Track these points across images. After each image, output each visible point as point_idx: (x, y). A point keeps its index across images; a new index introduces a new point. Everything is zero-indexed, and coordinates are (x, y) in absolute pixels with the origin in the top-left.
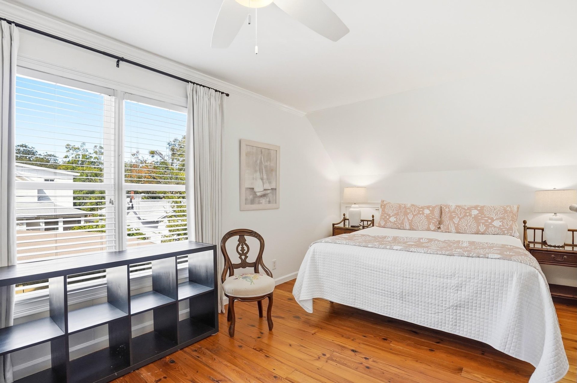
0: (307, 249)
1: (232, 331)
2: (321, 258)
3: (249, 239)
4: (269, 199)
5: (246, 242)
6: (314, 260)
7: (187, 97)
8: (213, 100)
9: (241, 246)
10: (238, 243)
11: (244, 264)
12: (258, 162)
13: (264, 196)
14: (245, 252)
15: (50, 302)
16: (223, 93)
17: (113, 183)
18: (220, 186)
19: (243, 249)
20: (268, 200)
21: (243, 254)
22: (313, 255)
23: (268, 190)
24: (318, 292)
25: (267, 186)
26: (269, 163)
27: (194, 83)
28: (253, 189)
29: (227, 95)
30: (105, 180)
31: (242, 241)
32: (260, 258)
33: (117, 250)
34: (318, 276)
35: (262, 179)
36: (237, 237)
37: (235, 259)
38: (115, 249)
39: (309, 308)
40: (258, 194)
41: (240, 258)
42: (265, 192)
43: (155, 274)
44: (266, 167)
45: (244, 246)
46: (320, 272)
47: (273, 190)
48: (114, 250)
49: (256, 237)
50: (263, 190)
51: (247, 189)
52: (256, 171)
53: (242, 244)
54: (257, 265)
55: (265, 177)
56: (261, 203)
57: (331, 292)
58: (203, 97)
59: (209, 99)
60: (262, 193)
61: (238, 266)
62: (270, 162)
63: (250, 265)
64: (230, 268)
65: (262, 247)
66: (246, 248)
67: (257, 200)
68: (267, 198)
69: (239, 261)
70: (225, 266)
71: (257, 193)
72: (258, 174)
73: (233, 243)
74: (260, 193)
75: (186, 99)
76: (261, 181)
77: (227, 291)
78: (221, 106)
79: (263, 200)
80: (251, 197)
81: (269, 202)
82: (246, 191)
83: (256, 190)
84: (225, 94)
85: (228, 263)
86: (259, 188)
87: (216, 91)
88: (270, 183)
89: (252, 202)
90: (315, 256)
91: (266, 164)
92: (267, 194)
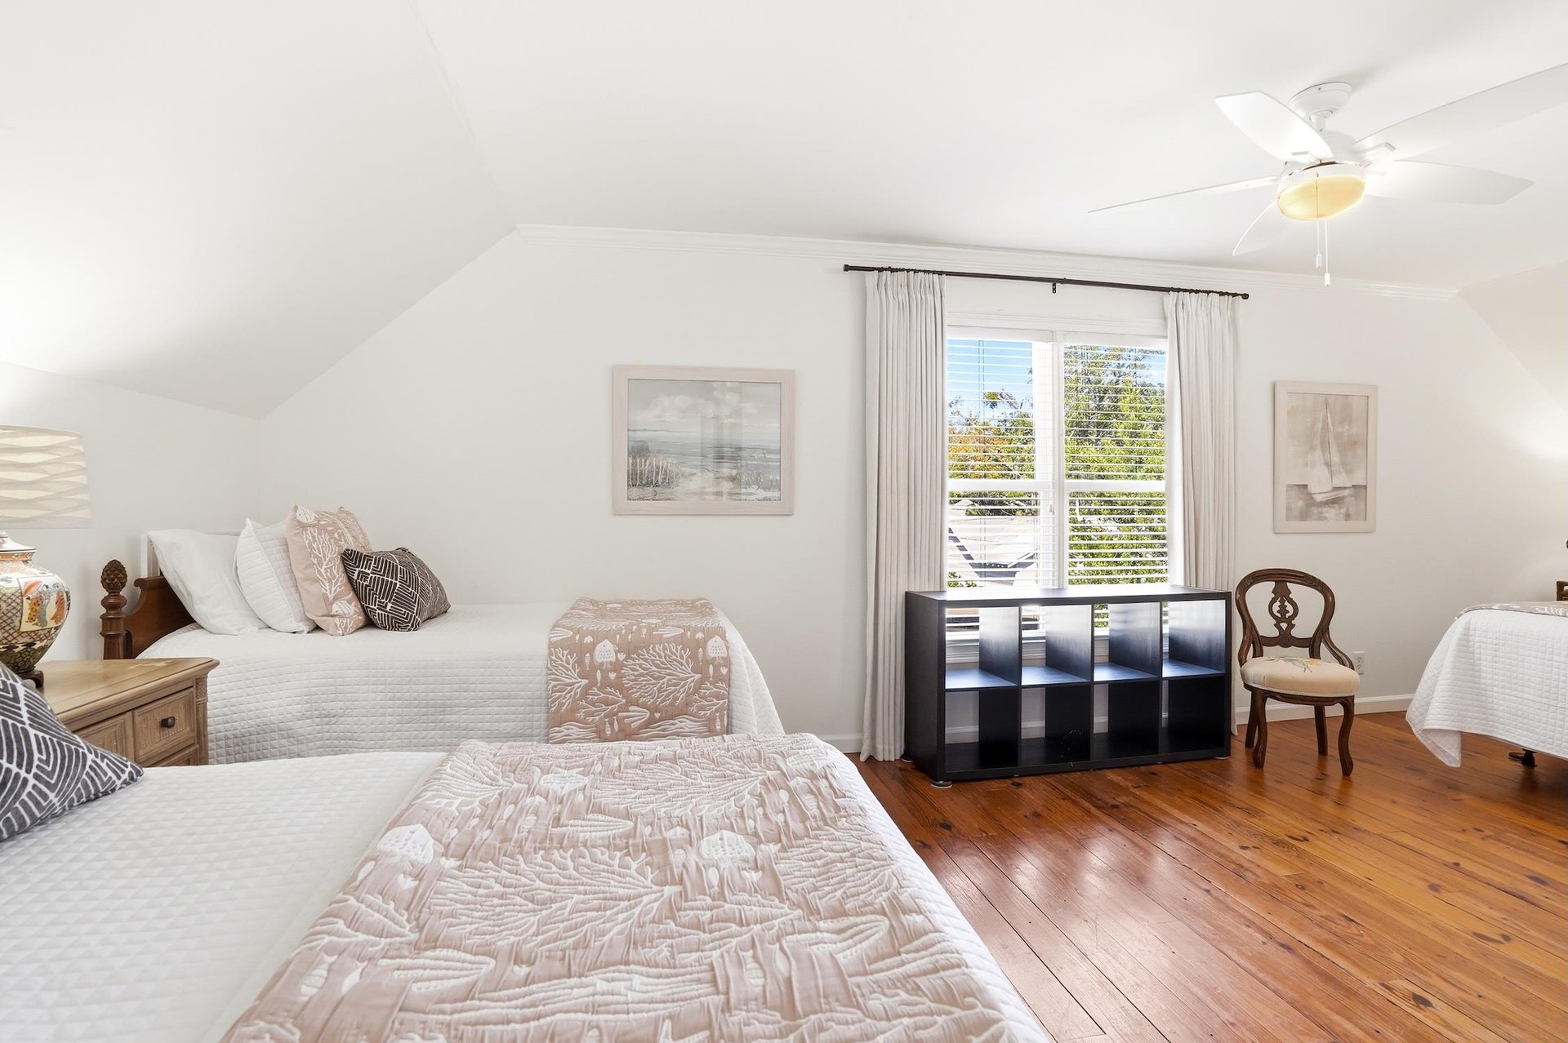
0: (1448, 622)
1: (1259, 755)
2: (1487, 643)
3: (1297, 591)
4: (1348, 509)
5: (1291, 596)
6: (1468, 647)
7: (1165, 318)
8: (1215, 314)
9: (1278, 603)
10: (1273, 596)
11: (1285, 640)
12: (1319, 426)
13: (1334, 502)
14: (1288, 615)
15: (980, 651)
16: (1235, 295)
17: (1050, 479)
18: (1232, 482)
19: (1283, 610)
20: (1343, 511)
21: (1284, 618)
22: (1464, 635)
23: (1345, 488)
24: (1477, 721)
25: (1342, 480)
26: (1346, 427)
27: (1178, 290)
28: (1306, 486)
29: (1245, 296)
30: (1037, 477)
31: (1281, 594)
32: (1323, 630)
33: (1056, 587)
34: (1476, 683)
35: (1328, 465)
36: (1271, 585)
37: (1266, 627)
38: (1053, 585)
39: (1450, 755)
40: (1319, 498)
41: (1277, 626)
42: (1335, 493)
43: (1115, 634)
44: (1338, 436)
45: (1286, 603)
46: (1483, 675)
47: (1360, 489)
48: (1051, 587)
49: (1315, 587)
50: (1330, 489)
51: (1291, 487)
52: (1312, 448)
53: (1282, 599)
54: (1313, 645)
55: (1336, 458)
56: (1326, 518)
57: (1514, 723)
58: (1196, 313)
59: (1209, 315)
60: (1327, 495)
61: (1271, 642)
62: (1350, 423)
63: (1300, 643)
64: (1257, 643)
65: (1328, 610)
66: (1290, 608)
67: (1315, 510)
68: (1340, 508)
69: (1275, 633)
70: (1244, 636)
71: (1314, 496)
72: (1318, 454)
73: (1260, 596)
74: (1324, 495)
75: (1161, 321)
76: (1325, 469)
77: (1251, 679)
78: (1234, 322)
79: (1331, 512)
80: (1301, 503)
81: (1348, 516)
82: (1287, 491)
83: (1312, 489)
84: (1241, 295)
85: (1251, 632)
86: (1321, 486)
87: (1222, 294)
88: (1349, 472)
89: (1304, 516)
90: (1471, 638)
91: (1340, 430)
92: (1343, 498)
